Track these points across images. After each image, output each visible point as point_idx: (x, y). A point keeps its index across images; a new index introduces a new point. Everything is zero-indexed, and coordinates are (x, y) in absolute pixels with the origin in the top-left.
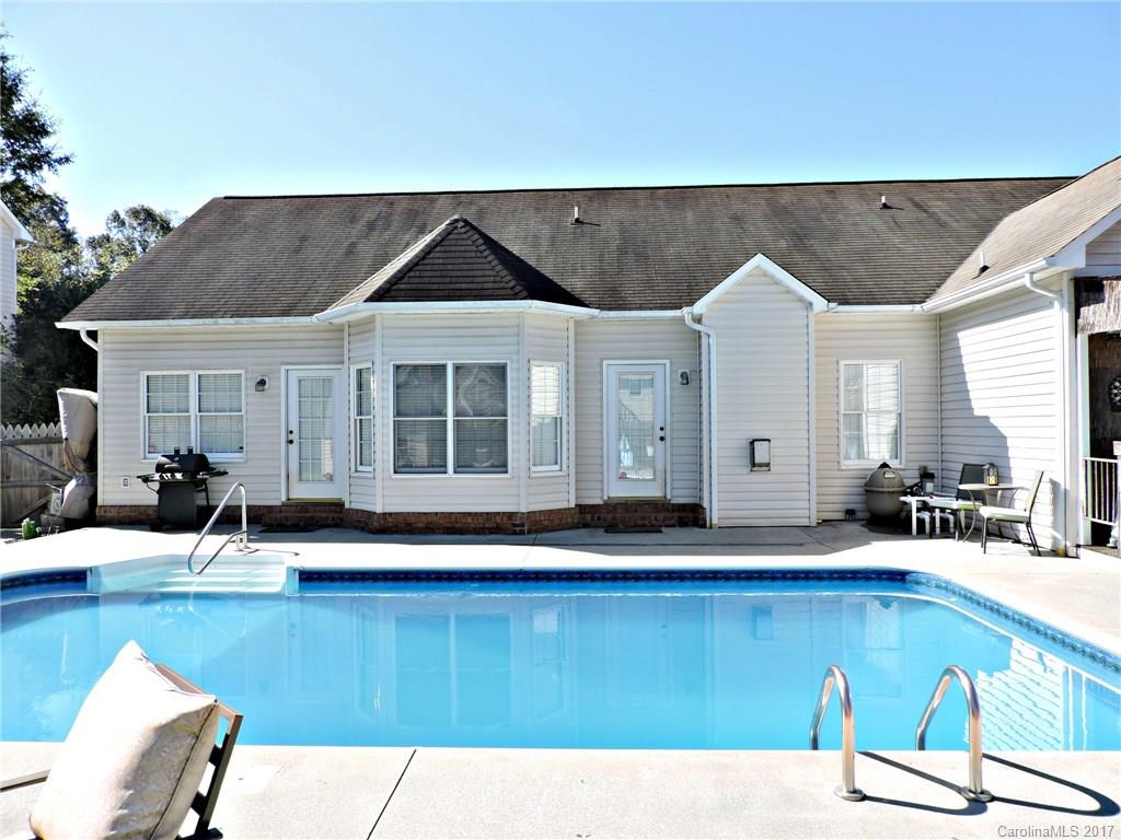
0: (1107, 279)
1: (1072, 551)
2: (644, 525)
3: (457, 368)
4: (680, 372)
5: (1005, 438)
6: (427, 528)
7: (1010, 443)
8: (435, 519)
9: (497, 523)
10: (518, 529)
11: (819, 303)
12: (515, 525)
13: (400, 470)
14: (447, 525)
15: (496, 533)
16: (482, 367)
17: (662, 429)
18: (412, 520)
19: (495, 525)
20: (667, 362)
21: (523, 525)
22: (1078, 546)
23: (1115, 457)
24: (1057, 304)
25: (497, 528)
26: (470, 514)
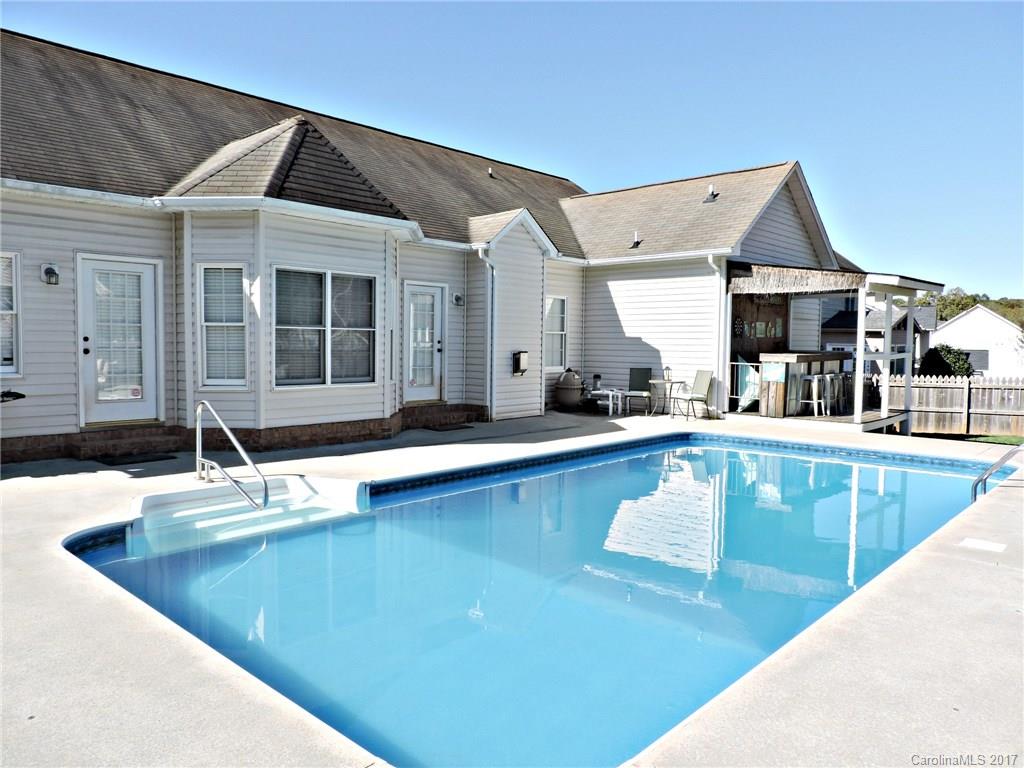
0: (755, 265)
1: (722, 416)
2: (446, 424)
3: (334, 278)
4: (454, 295)
5: (658, 351)
6: (311, 440)
7: (662, 354)
8: (319, 430)
9: (370, 430)
10: (386, 433)
11: (553, 251)
12: (384, 430)
13: (281, 381)
14: (329, 436)
15: (369, 439)
16: (356, 279)
17: (439, 342)
18: (298, 433)
19: (368, 432)
20: (446, 286)
21: (389, 430)
22: (724, 413)
23: (760, 362)
24: (718, 274)
25: (370, 434)
26: (349, 422)
